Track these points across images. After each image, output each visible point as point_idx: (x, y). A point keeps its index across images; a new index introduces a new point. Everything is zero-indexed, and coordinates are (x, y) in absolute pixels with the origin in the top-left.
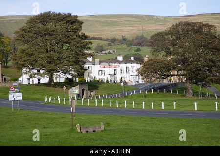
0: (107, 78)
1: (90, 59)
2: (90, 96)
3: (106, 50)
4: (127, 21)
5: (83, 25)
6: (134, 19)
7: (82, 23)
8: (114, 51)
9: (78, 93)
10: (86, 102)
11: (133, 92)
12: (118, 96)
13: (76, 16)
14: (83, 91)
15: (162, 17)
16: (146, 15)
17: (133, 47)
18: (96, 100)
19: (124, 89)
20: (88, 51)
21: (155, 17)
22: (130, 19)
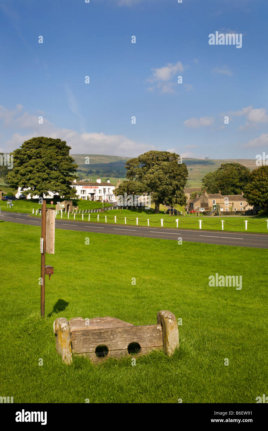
0: (88, 196)
1: (75, 181)
2: (75, 211)
3: (84, 179)
4: (100, 159)
5: (70, 150)
6: (105, 158)
7: (70, 148)
8: (90, 180)
9: (64, 207)
10: (72, 216)
11: (111, 209)
12: (99, 211)
13: (65, 143)
14: (68, 206)
15: (124, 158)
16: (113, 156)
17: (104, 177)
18: (83, 214)
19: (104, 205)
20: (73, 173)
21: (120, 158)
22: (103, 158)
